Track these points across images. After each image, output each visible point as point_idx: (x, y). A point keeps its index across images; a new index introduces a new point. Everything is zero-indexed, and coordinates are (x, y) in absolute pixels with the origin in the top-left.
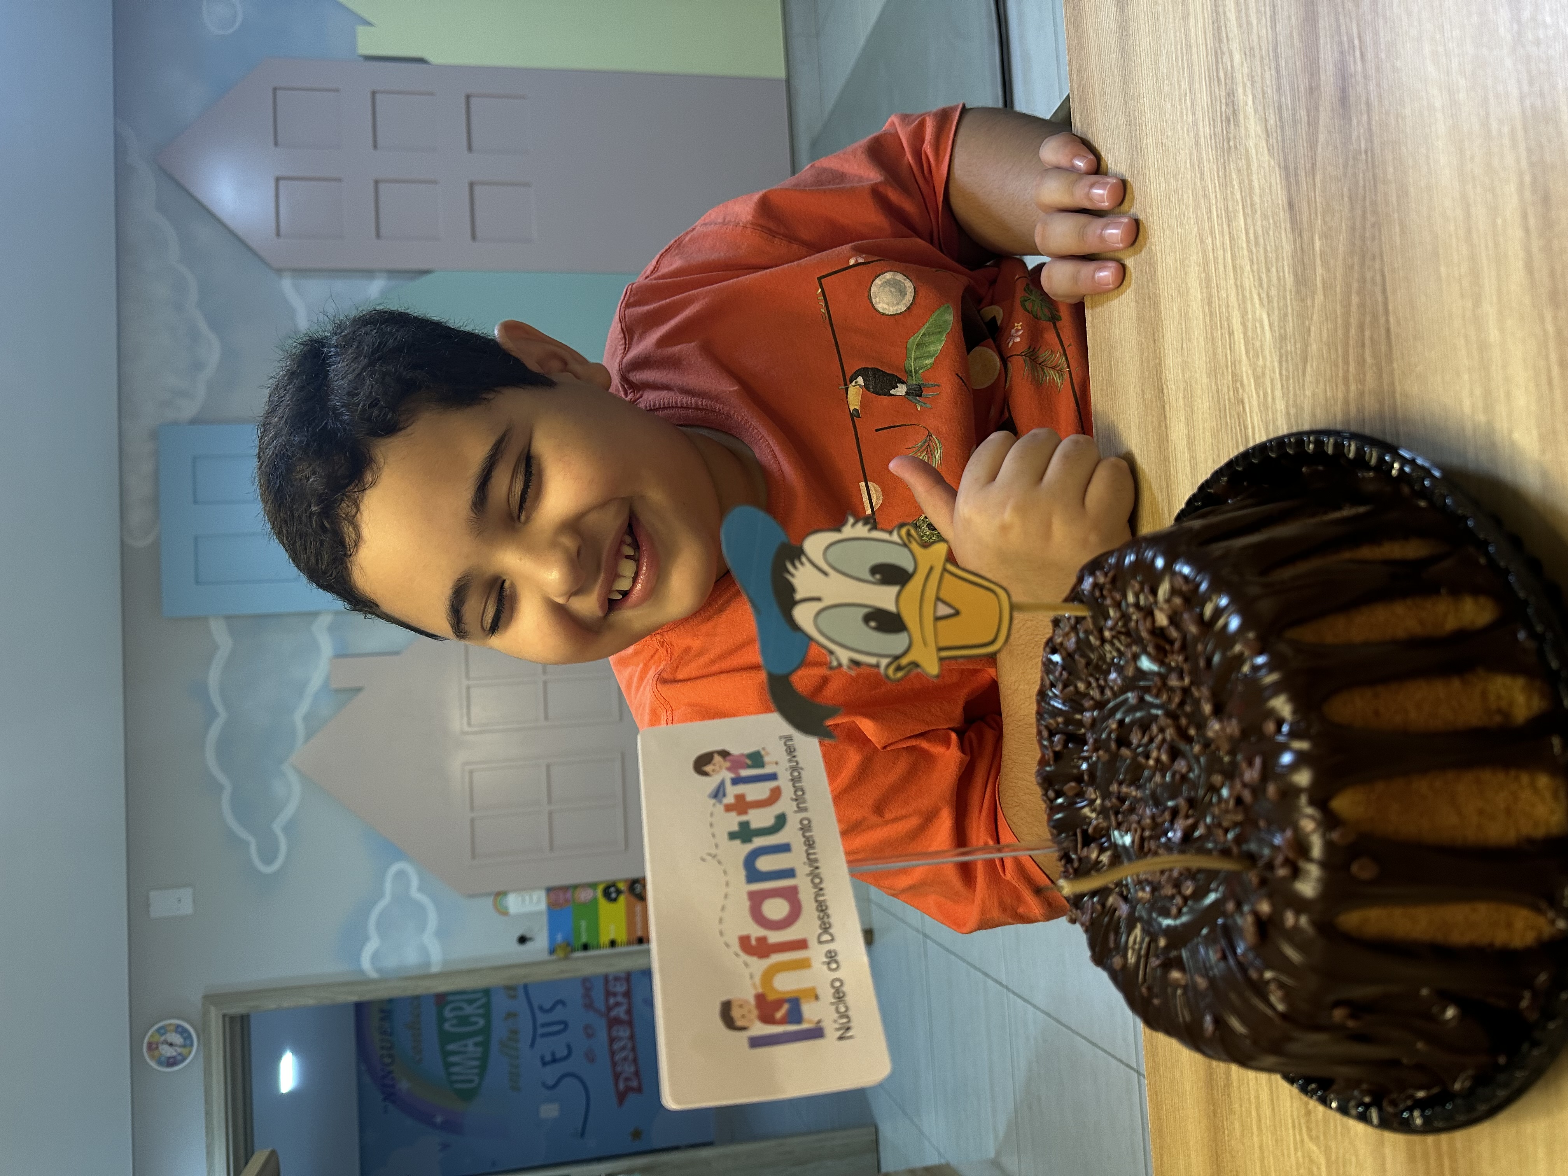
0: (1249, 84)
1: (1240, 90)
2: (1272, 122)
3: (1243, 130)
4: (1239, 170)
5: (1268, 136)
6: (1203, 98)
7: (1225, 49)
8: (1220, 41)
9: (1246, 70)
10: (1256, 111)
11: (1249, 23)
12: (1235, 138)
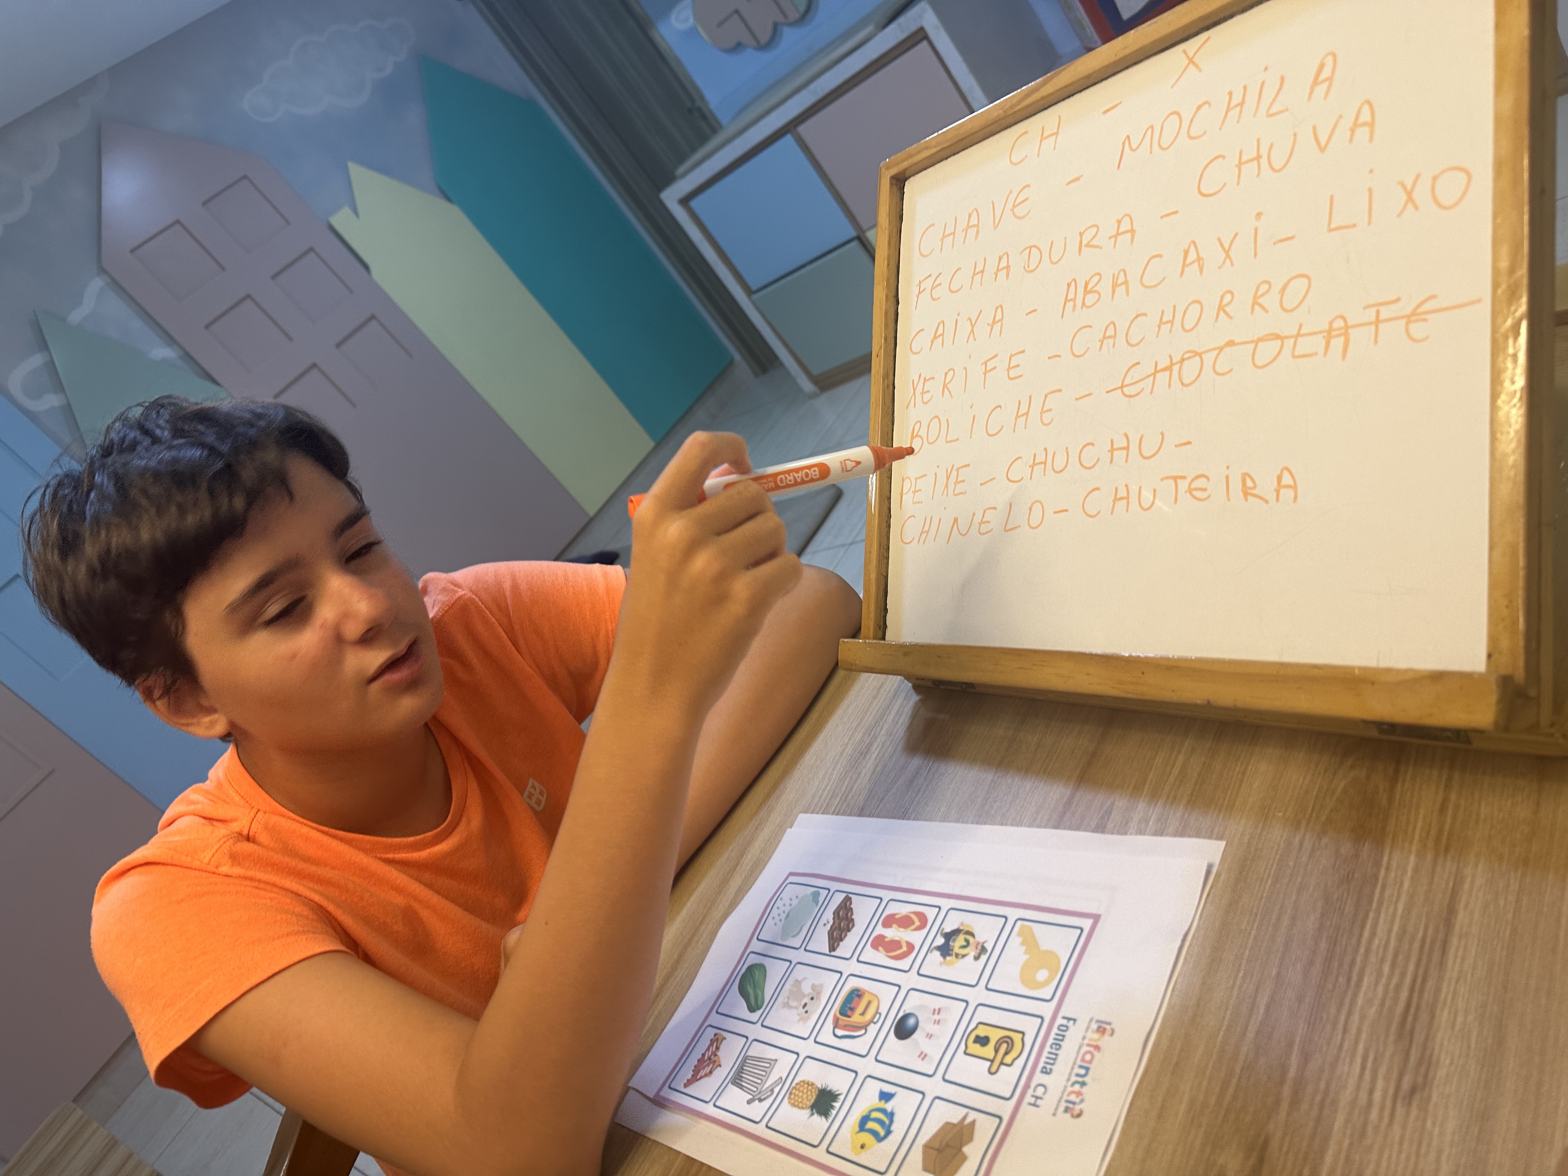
0: (880, 746)
1: (875, 746)
2: (879, 768)
3: (864, 764)
4: (851, 778)
5: (873, 773)
6: (858, 736)
7: (881, 725)
8: (882, 719)
9: (883, 740)
10: (876, 759)
11: (897, 722)
12: (859, 764)
